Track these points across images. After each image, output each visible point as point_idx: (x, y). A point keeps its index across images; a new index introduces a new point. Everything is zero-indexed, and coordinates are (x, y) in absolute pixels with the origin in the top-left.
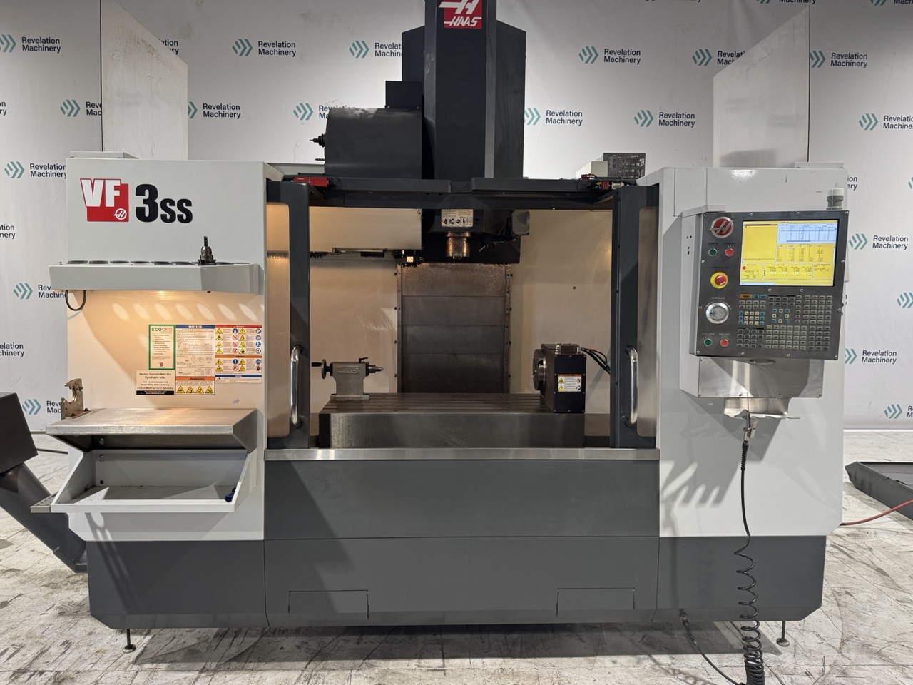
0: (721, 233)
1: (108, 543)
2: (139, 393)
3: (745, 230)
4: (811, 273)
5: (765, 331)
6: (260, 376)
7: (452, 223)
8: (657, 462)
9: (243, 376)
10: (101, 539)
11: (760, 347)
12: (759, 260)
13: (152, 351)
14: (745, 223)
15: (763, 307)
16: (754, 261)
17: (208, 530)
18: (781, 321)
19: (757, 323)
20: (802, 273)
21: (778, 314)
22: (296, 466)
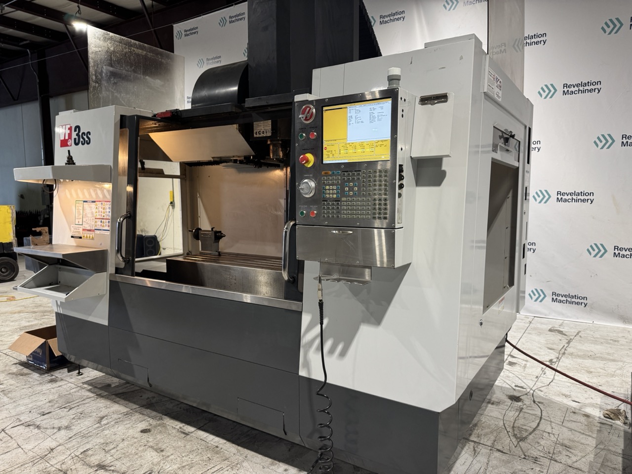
0: (306, 120)
1: (61, 314)
2: (72, 237)
3: (325, 114)
4: (373, 149)
5: (341, 203)
6: (109, 230)
7: (260, 134)
8: (300, 313)
9: (104, 230)
10: (59, 312)
11: (338, 217)
12: (336, 140)
13: (76, 215)
14: (325, 108)
15: (338, 182)
16: (332, 142)
17: (90, 315)
18: (351, 193)
19: (335, 196)
20: (367, 150)
21: (349, 187)
22: (120, 284)
